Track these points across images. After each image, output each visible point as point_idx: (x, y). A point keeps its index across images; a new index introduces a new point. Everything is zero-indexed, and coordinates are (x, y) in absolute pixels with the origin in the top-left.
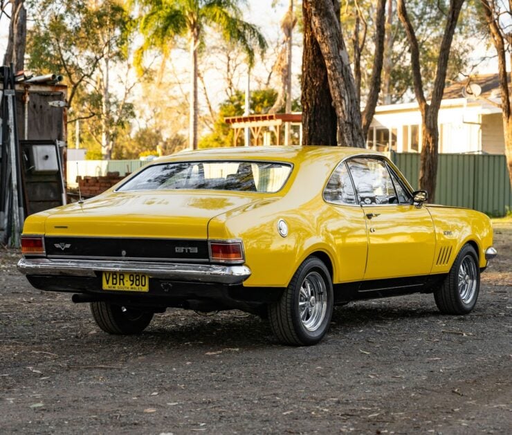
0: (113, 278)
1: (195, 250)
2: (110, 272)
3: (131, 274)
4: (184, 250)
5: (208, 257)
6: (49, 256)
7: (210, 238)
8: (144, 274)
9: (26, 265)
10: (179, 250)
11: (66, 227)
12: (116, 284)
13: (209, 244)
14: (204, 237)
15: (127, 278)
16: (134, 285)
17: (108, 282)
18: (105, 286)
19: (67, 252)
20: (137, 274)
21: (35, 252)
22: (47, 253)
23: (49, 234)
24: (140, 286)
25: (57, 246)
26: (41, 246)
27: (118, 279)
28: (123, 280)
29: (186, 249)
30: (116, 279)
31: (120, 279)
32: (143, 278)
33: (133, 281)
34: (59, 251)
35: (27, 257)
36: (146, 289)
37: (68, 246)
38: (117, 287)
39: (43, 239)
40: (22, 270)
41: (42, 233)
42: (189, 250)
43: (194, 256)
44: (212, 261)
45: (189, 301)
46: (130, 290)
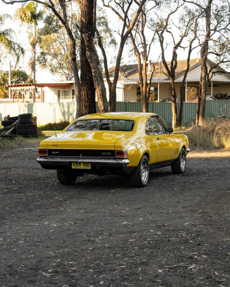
0: (76, 164)
1: (110, 154)
2: (75, 162)
3: (84, 163)
4: (105, 154)
5: (115, 156)
6: (49, 156)
7: (115, 149)
8: (89, 163)
9: (39, 160)
10: (104, 154)
11: (57, 146)
12: (77, 166)
13: (115, 151)
14: (114, 149)
15: (82, 164)
16: (85, 167)
17: (74, 166)
18: (73, 167)
19: (57, 155)
20: (86, 163)
21: (44, 155)
22: (49, 155)
23: (49, 148)
24: (87, 167)
25: (53, 152)
26: (46, 153)
27: (78, 164)
28: (80, 165)
29: (106, 153)
30: (77, 164)
31: (79, 165)
32: (89, 164)
33: (84, 165)
34: (54, 155)
35: (40, 157)
36: (90, 168)
37: (58, 152)
38: (78, 168)
39: (47, 150)
40: (39, 162)
41: (47, 148)
42: (107, 154)
43: (109, 156)
44: (116, 157)
45: (106, 172)
46: (83, 168)
